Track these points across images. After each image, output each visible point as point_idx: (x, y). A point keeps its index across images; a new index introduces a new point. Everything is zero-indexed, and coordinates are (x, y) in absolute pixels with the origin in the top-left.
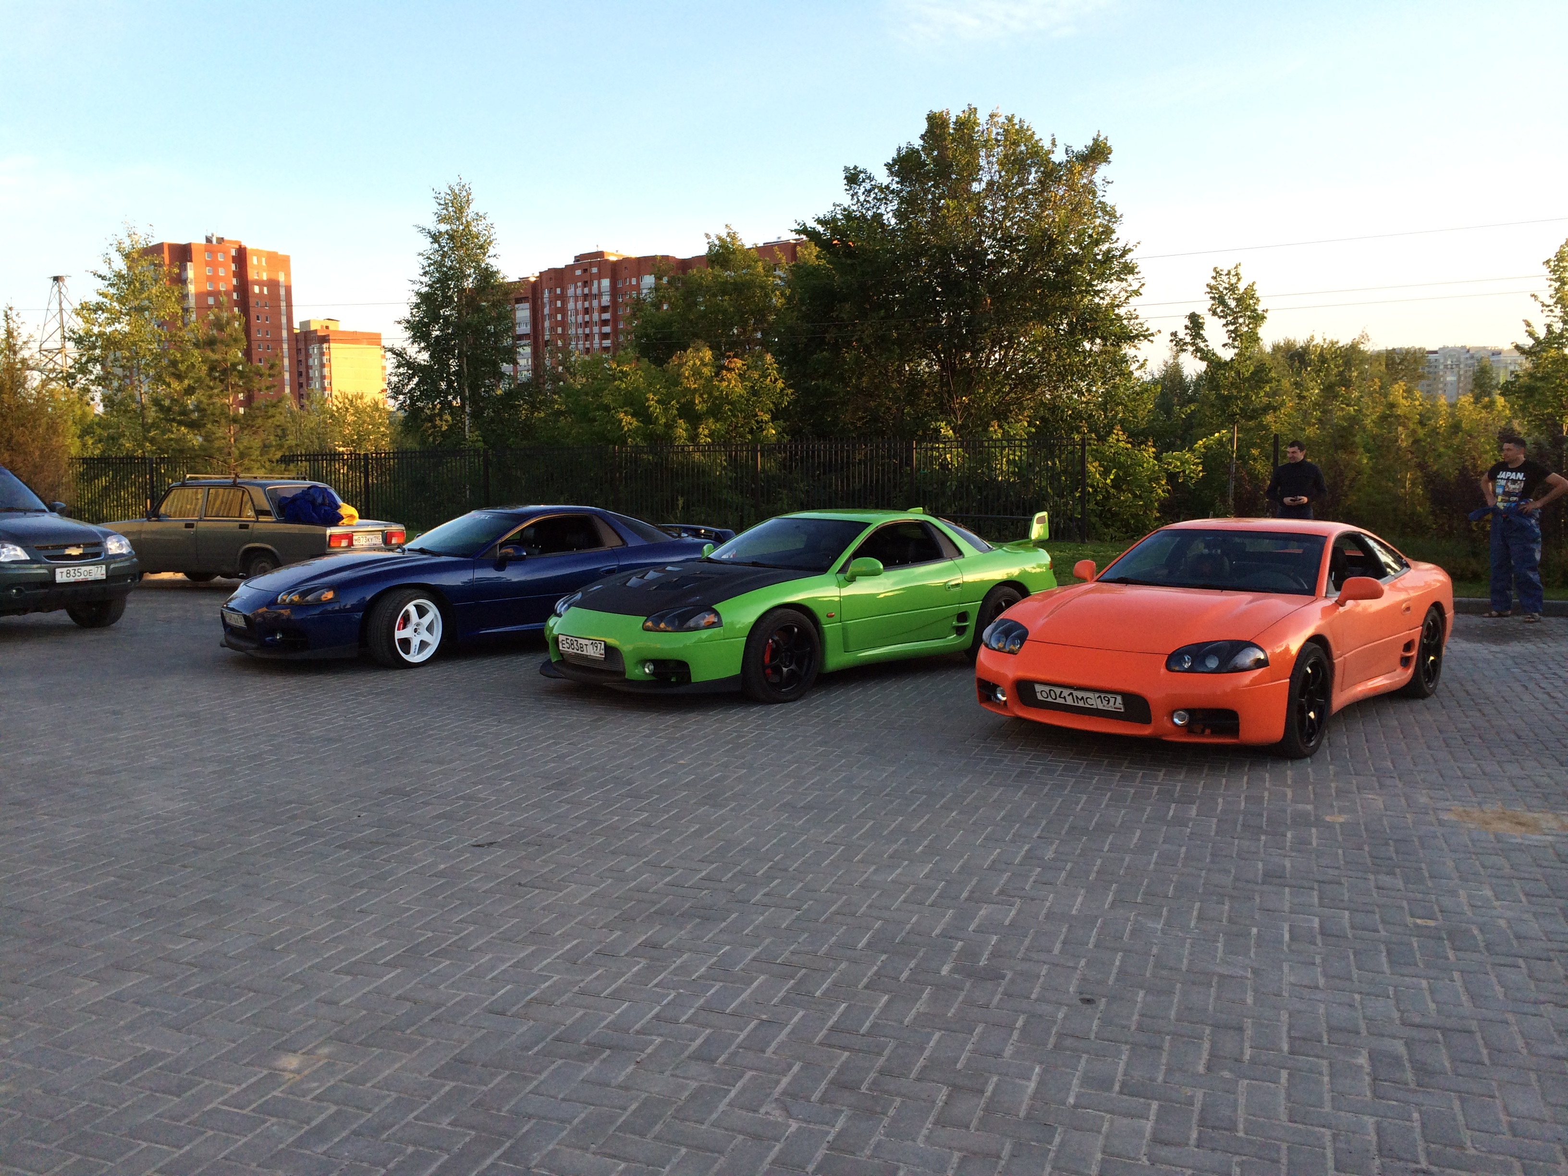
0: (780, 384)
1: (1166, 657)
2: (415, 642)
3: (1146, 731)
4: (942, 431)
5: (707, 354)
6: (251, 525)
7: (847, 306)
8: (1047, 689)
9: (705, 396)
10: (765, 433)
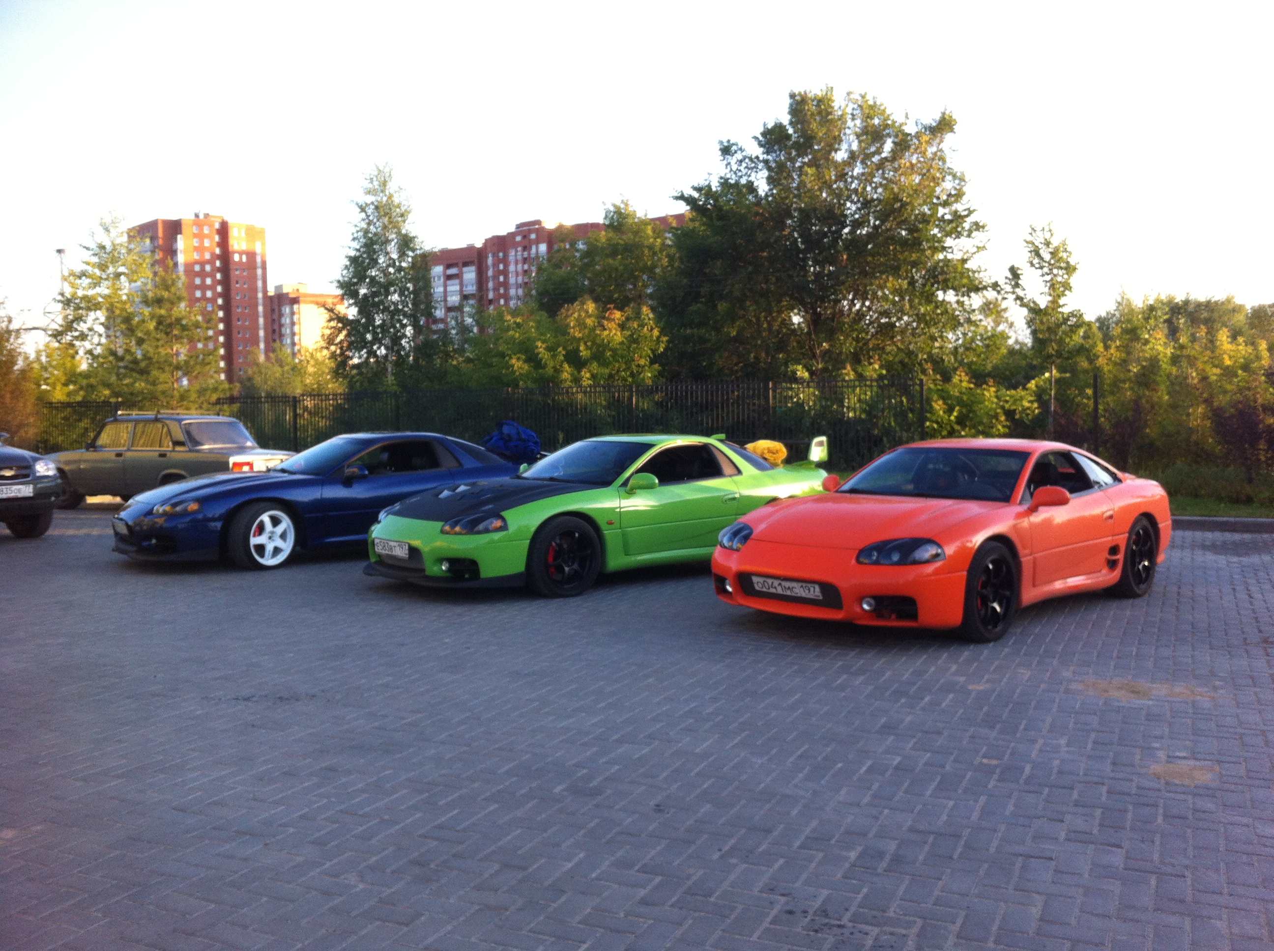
0: (656, 333)
1: (857, 552)
2: (270, 548)
3: (839, 616)
4: (799, 373)
5: (591, 306)
6: (168, 454)
7: (719, 263)
8: (761, 580)
9: (589, 344)
10: (642, 376)
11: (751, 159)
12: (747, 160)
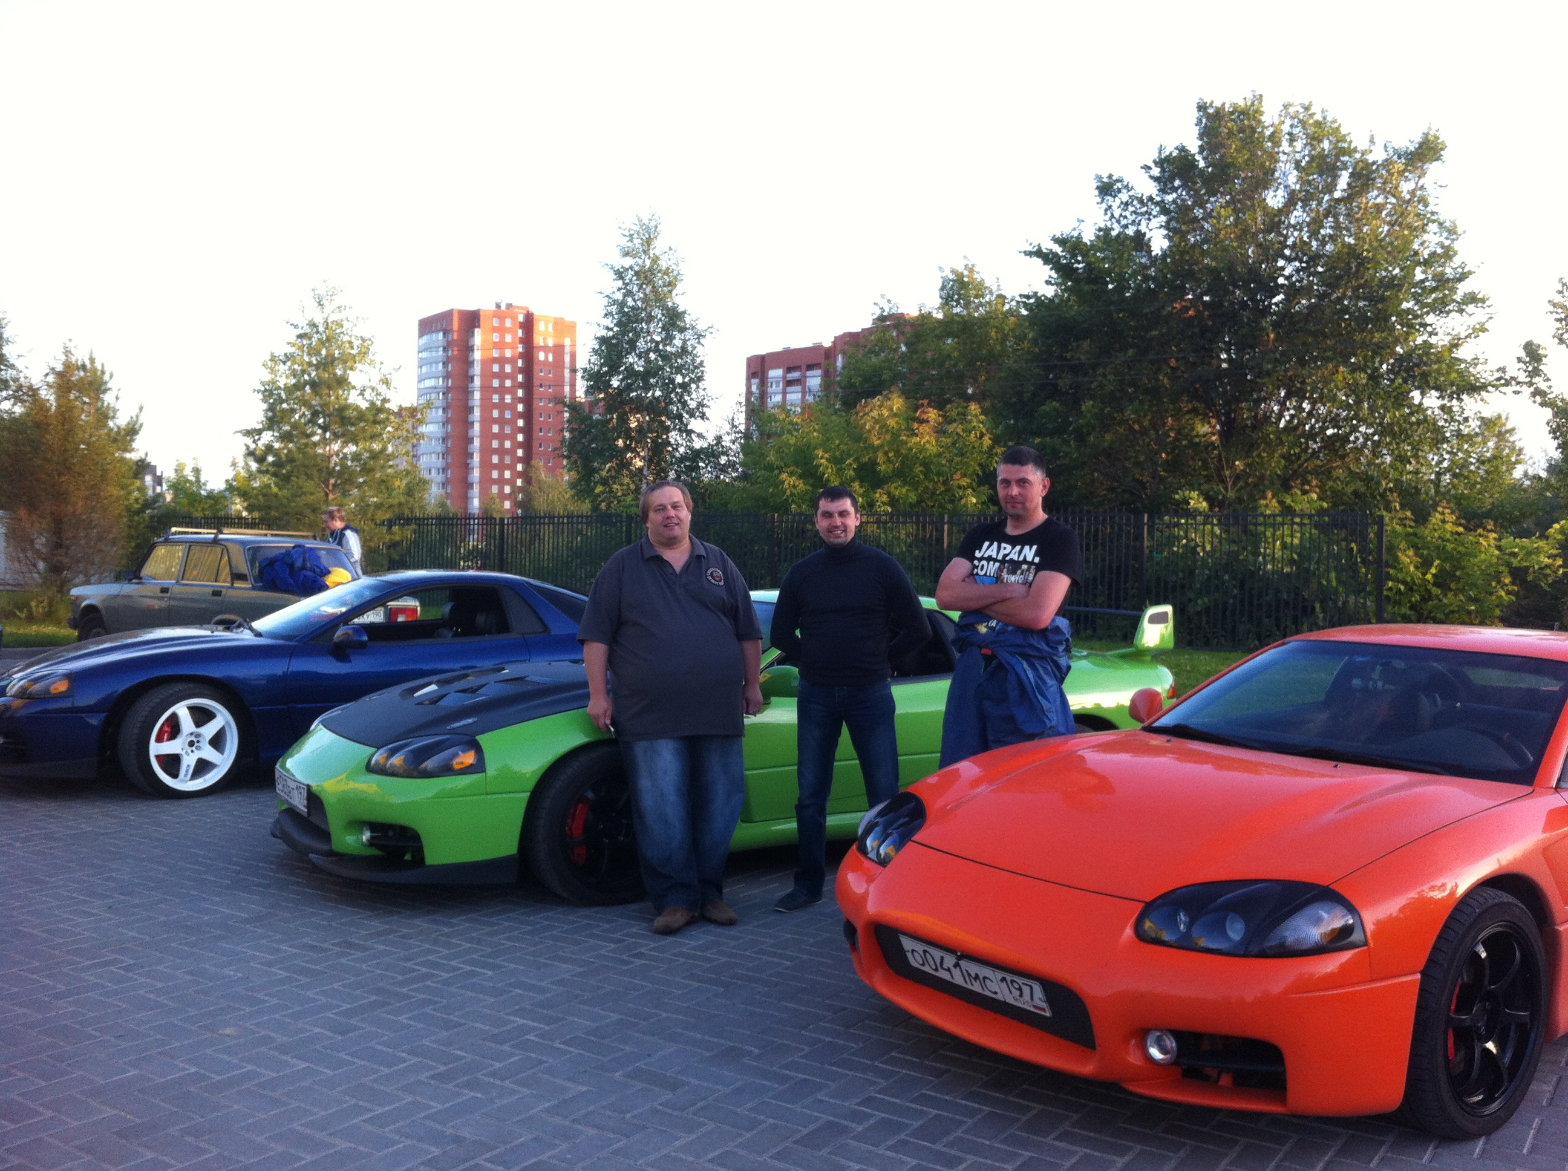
0: (987, 441)
2: (189, 761)
3: (1087, 1068)
4: (1192, 502)
5: (897, 403)
6: (224, 591)
9: (891, 455)
10: (963, 501)
11: (1141, 201)
12: (1135, 203)
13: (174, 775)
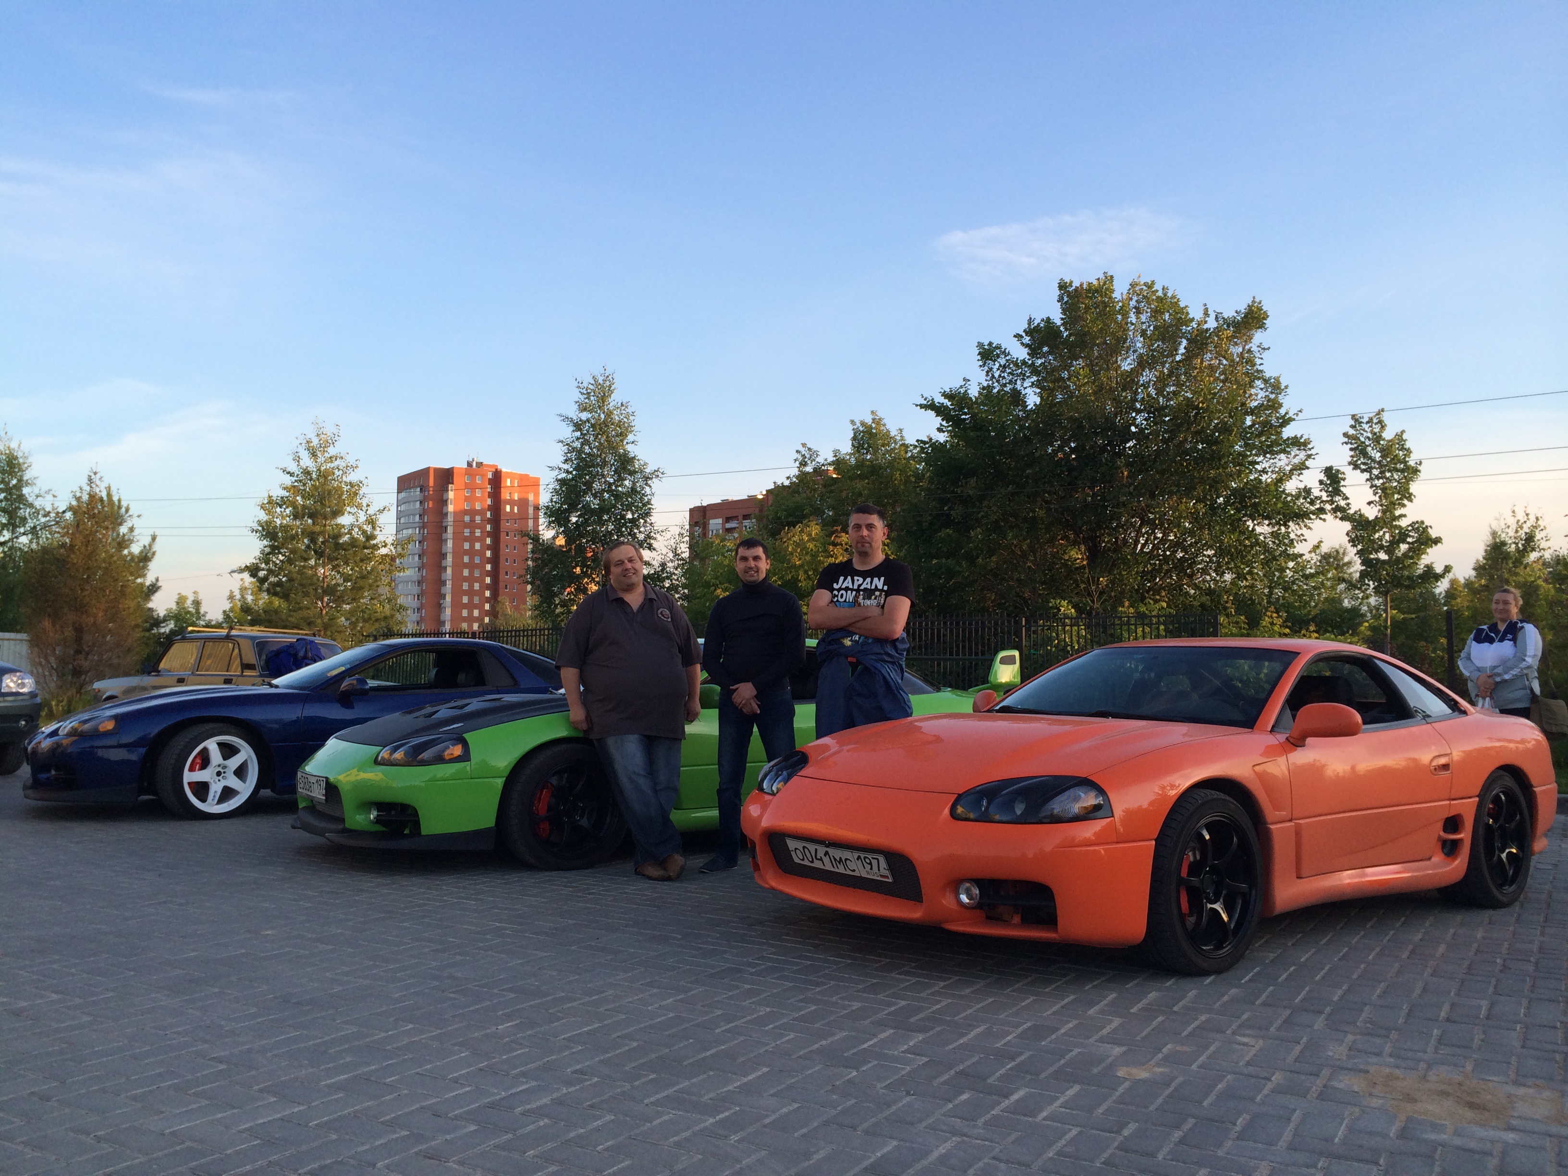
1: (953, 797)
2: (216, 788)
3: (915, 913)
4: (1063, 609)
5: (815, 529)
6: (234, 679)
11: (1016, 364)
12: (1011, 366)
13: (203, 800)
